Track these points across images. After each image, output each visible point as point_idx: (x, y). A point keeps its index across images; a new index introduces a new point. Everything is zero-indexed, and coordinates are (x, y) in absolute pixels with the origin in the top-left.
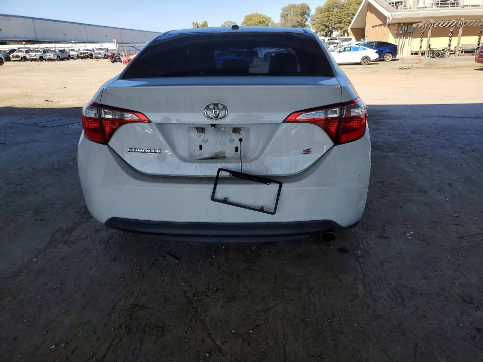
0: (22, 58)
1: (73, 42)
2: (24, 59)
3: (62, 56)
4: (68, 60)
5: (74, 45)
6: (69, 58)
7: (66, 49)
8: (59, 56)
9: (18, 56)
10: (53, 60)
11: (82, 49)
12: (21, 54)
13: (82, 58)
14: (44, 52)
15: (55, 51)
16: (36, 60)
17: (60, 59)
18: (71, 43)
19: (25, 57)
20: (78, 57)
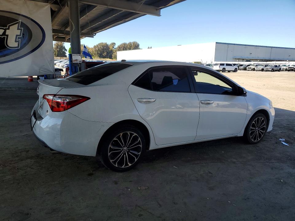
0: (252, 69)
1: (288, 60)
2: (254, 70)
3: (275, 69)
4: (279, 71)
5: (288, 62)
6: (279, 70)
7: (281, 65)
8: (273, 69)
9: (250, 68)
10: (269, 71)
11: (291, 65)
12: (253, 67)
13: (289, 71)
14: (266, 66)
15: (272, 66)
16: (260, 70)
17: (273, 70)
18: (286, 61)
19: (254, 69)
20: (286, 70)
